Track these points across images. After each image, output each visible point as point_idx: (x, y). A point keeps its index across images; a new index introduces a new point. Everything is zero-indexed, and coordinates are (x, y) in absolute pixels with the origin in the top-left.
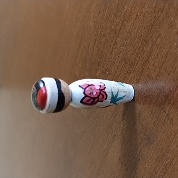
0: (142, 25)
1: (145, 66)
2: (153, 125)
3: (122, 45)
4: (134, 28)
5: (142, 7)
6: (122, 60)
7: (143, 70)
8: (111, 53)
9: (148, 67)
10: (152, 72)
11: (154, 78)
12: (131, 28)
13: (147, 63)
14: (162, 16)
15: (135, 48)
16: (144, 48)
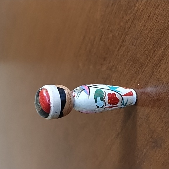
0: (154, 26)
1: (155, 70)
2: (161, 130)
3: (131, 44)
4: (145, 28)
5: (155, 8)
6: (131, 59)
7: (153, 73)
8: (119, 50)
9: (158, 70)
10: (163, 76)
11: (165, 83)
12: (142, 28)
13: (158, 66)
15: (145, 50)
16: (155, 51)
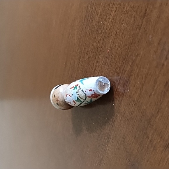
0: (122, 42)
1: (126, 87)
2: (137, 151)
3: (104, 64)
4: (114, 45)
5: (121, 23)
7: (125, 91)
10: (133, 93)
11: (135, 100)
12: (112, 45)
13: (128, 83)
14: (140, 34)
15: (116, 67)
16: (124, 67)
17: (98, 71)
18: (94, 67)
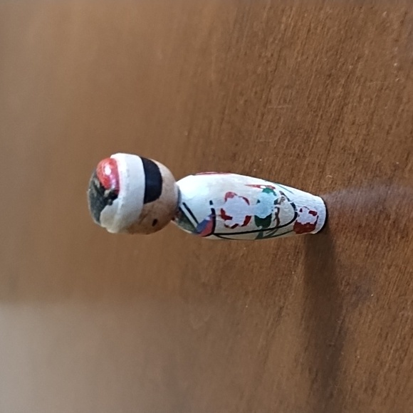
0: (321, 45)
1: (335, 132)
2: (366, 255)
3: (282, 102)
4: (305, 57)
5: (318, 9)
6: (285, 133)
7: (332, 141)
8: (259, 126)
9: (341, 131)
10: (351, 138)
11: (356, 152)
12: (299, 59)
13: (339, 122)
15: (310, 99)
16: (329, 92)
17: (269, 123)
18: (259, 118)
